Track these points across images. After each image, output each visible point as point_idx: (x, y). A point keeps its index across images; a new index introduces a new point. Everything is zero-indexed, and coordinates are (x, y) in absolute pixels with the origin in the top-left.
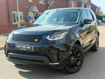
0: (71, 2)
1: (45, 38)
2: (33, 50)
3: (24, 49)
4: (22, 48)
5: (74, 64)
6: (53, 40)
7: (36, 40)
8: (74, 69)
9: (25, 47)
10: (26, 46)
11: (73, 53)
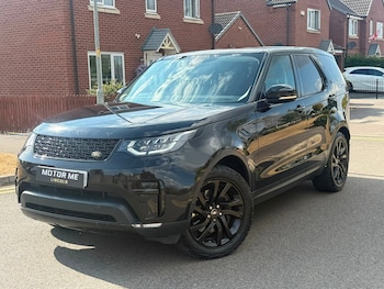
0: (303, 13)
1: (120, 149)
2: (85, 185)
3: (62, 181)
4: (56, 177)
5: (220, 230)
6: (144, 153)
7: (95, 154)
8: (220, 245)
9: (64, 175)
10: (67, 173)
11: (215, 195)
